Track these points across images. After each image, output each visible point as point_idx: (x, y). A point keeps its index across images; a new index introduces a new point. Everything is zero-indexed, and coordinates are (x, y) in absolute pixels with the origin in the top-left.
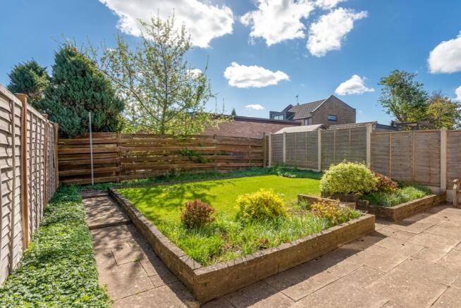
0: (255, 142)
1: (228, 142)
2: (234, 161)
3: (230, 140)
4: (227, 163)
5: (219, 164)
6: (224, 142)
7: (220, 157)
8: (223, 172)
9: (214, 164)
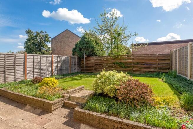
0: (162, 57)
1: (141, 58)
2: (145, 68)
3: (142, 56)
4: (140, 69)
5: (134, 69)
6: (138, 58)
7: (136, 65)
8: (137, 73)
9: (131, 69)
